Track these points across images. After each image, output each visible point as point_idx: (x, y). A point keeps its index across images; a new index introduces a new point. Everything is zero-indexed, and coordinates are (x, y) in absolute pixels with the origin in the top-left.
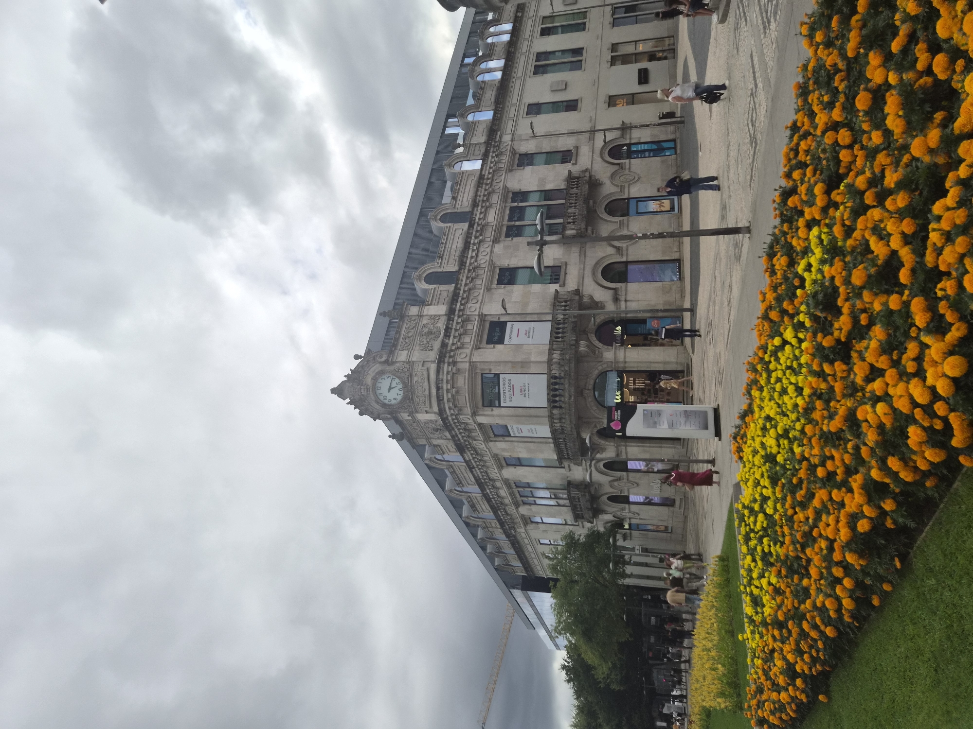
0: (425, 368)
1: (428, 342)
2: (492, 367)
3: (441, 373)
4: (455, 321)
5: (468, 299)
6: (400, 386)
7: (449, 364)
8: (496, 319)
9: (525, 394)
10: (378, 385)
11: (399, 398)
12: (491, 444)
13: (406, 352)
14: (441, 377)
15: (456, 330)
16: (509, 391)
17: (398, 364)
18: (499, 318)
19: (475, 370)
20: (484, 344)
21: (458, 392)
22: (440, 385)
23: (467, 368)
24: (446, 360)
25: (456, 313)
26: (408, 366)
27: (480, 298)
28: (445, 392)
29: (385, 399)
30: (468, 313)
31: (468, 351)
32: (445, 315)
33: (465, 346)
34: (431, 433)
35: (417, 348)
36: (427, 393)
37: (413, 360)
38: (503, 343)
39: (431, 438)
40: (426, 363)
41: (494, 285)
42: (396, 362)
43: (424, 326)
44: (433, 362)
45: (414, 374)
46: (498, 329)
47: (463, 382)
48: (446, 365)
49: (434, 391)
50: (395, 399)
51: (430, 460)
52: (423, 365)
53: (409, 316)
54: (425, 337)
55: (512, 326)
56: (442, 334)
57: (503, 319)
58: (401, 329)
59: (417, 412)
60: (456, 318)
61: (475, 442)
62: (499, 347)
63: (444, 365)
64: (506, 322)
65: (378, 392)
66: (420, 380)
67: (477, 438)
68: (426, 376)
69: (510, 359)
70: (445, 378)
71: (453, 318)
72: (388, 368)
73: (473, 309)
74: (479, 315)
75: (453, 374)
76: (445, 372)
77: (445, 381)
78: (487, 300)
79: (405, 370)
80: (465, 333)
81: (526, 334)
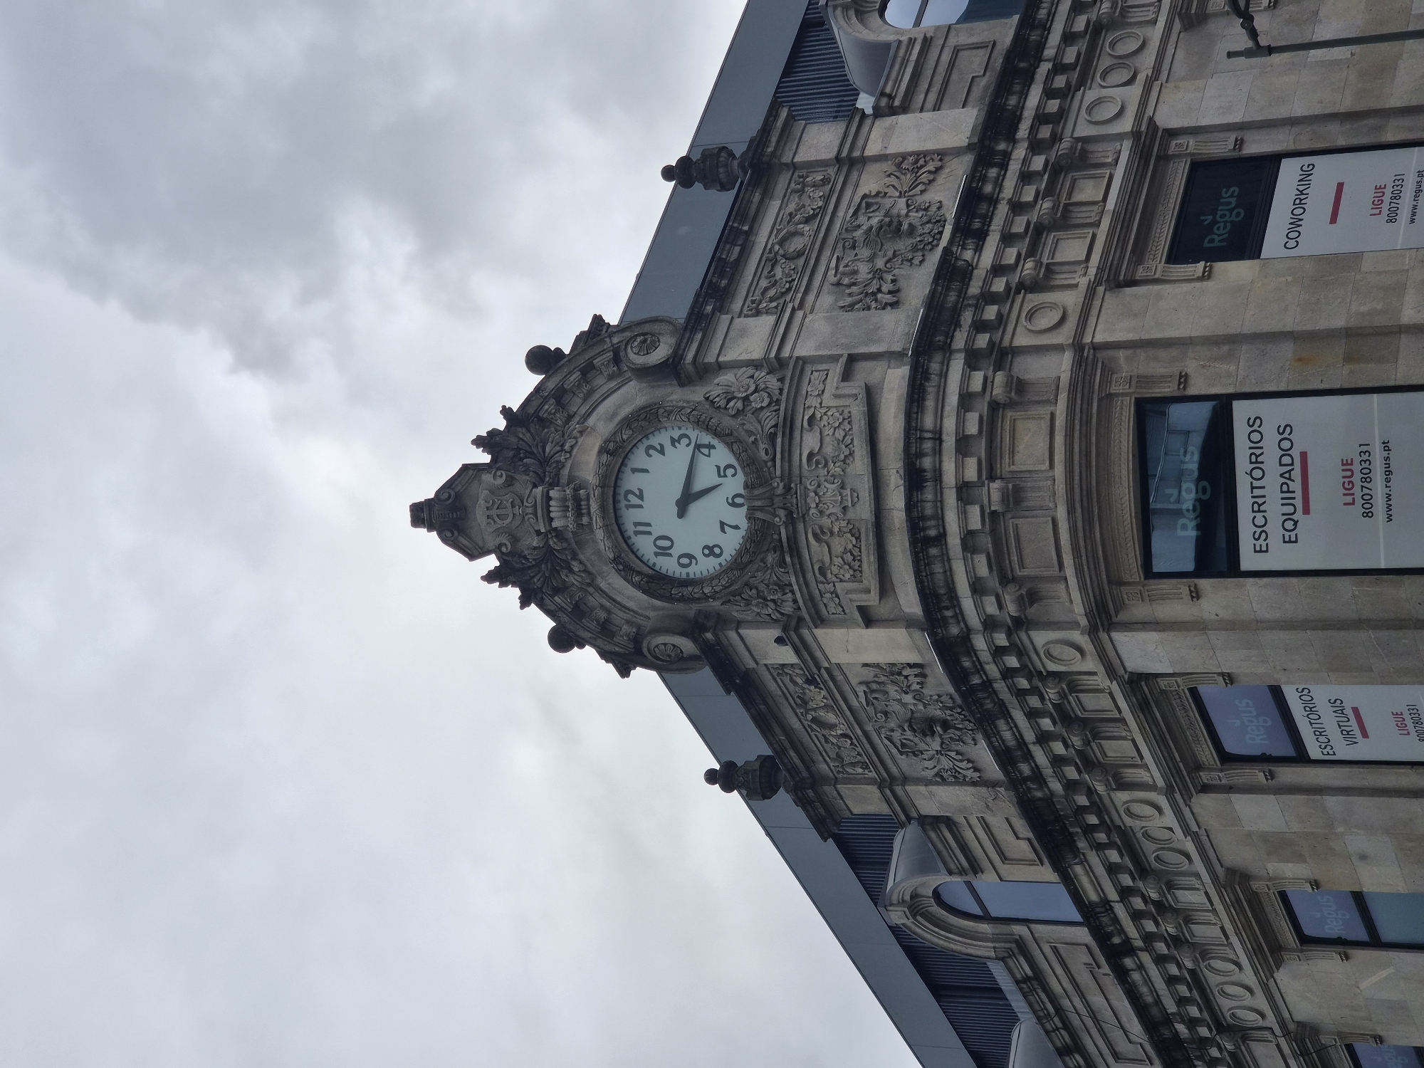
0: (855, 387)
1: (878, 274)
2: (1191, 367)
3: (930, 403)
4: (1014, 167)
5: (1085, 71)
6: (735, 484)
7: (973, 359)
8: (1222, 147)
9: (1368, 500)
10: (632, 482)
11: (731, 543)
12: (1206, 805)
13: (769, 320)
14: (929, 421)
15: (1017, 207)
16: (1286, 490)
17: (727, 377)
18: (1240, 143)
19: (1105, 381)
20: (1154, 265)
21: (1015, 498)
22: (927, 463)
23: (1065, 378)
24: (960, 340)
25: (1023, 131)
26: (773, 382)
27: (1147, 61)
28: (951, 498)
29: (664, 552)
30: (1083, 130)
31: (1071, 300)
32: (970, 147)
33: (1060, 279)
34: (904, 748)
35: (827, 300)
36: (864, 511)
37: (802, 351)
38: (1256, 254)
39: (906, 780)
40: (861, 366)
42: (720, 367)
43: (868, 203)
44: (899, 356)
45: (802, 418)
46: (1230, 195)
47: (1042, 446)
48: (957, 366)
49: (896, 500)
50: (710, 551)
51: (914, 906)
52: (847, 375)
53: (794, 166)
54: (865, 253)
55: (1306, 175)
56: (948, 229)
57: (1257, 145)
58: (755, 221)
59: (820, 621)
60: (1020, 152)
61: (1122, 797)
62: (1236, 271)
63: (946, 364)
64: (1274, 160)
65: (631, 517)
66: (829, 450)
67: (1131, 774)
68: (859, 424)
69: (1290, 322)
70: (950, 424)
71: (1007, 156)
72: (675, 395)
73: (1110, 111)
74: (1135, 134)
75: (995, 407)
76: (953, 399)
77: (949, 442)
78: (1180, 68)
79: (758, 401)
80: (1063, 220)
81: (1377, 204)
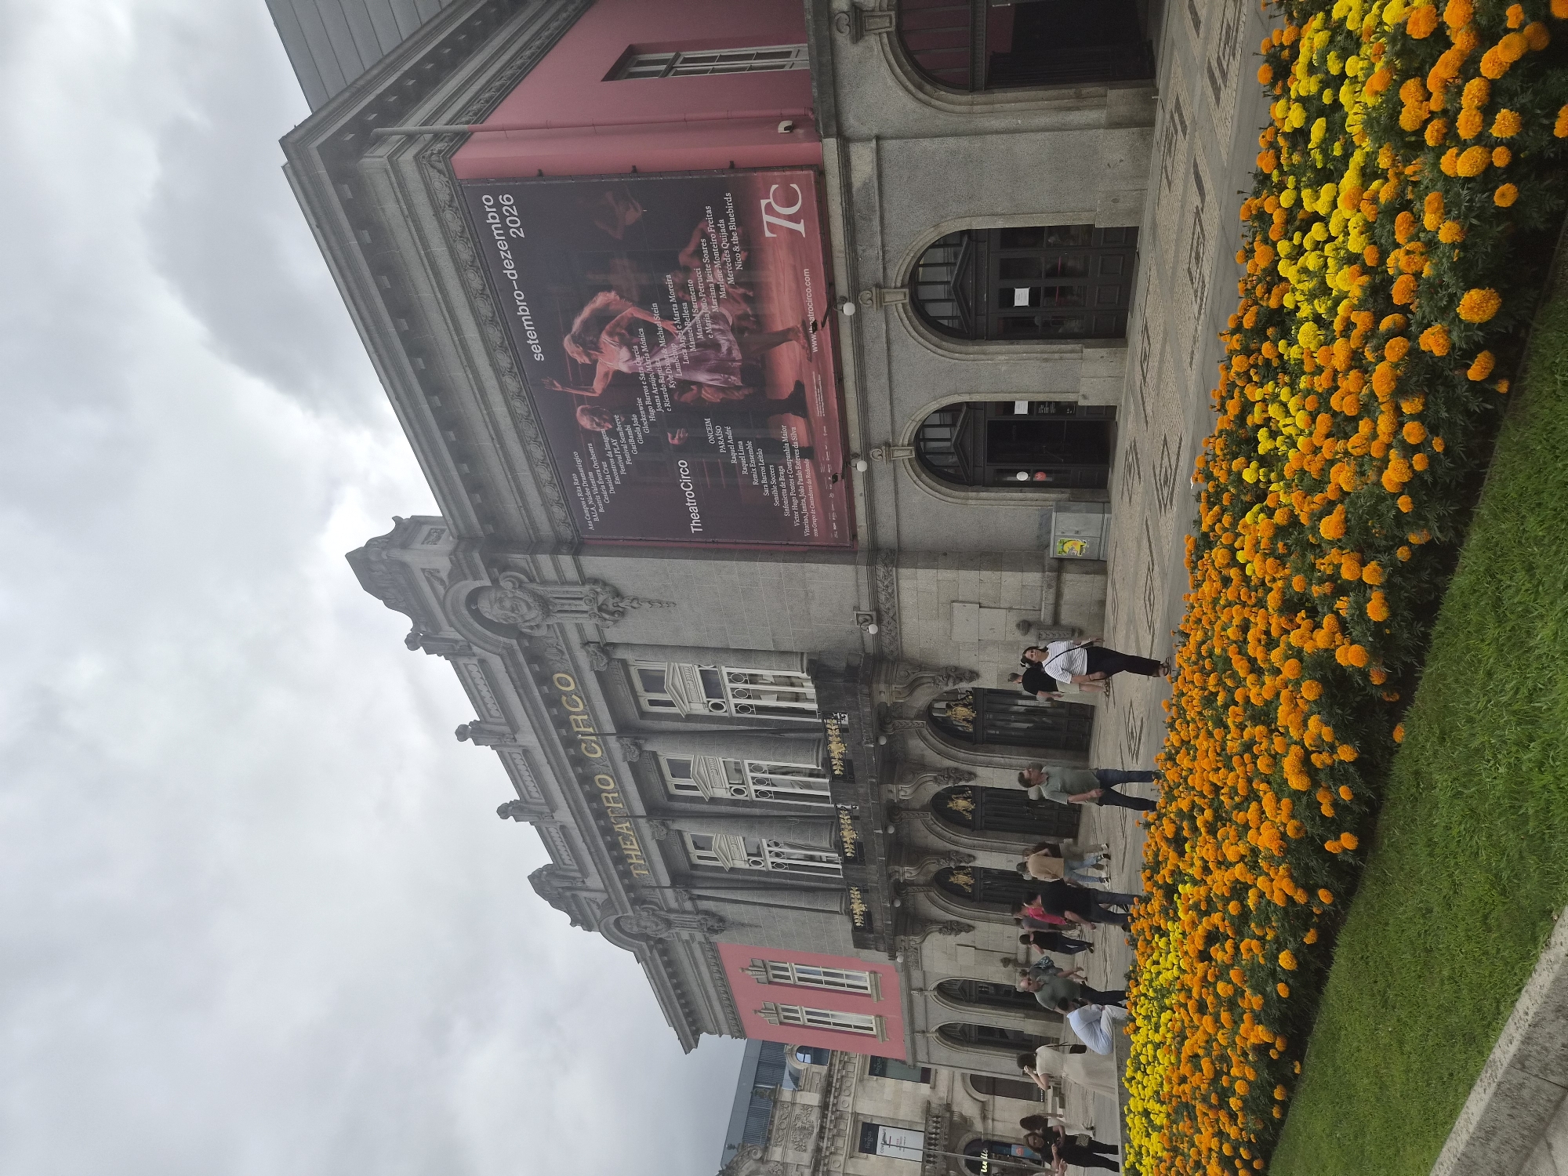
1: (801, 1140)
4: (829, 1118)
5: (841, 1090)
8: (868, 1121)
13: (780, 1149)
15: (830, 1130)
17: (772, 1164)
18: (872, 1120)
20: (857, 1153)
24: (821, 1168)
25: (830, 1108)
27: (853, 1090)
30: (842, 1109)
31: (842, 1159)
32: (819, 1107)
33: (839, 1153)
35: (791, 1145)
37: (787, 1161)
38: (874, 1153)
40: (800, 1167)
41: (866, 1076)
42: (771, 1161)
43: (798, 1118)
44: (808, 1167)
46: (870, 1135)
52: (797, 1170)
53: (781, 1101)
54: (798, 1133)
55: (884, 1132)
56: (816, 1133)
57: (875, 1122)
60: (830, 1114)
62: (872, 1157)
64: (878, 1127)
71: (827, 1114)
73: (846, 1104)
74: (852, 1113)
78: (859, 1095)
80: (838, 1135)
